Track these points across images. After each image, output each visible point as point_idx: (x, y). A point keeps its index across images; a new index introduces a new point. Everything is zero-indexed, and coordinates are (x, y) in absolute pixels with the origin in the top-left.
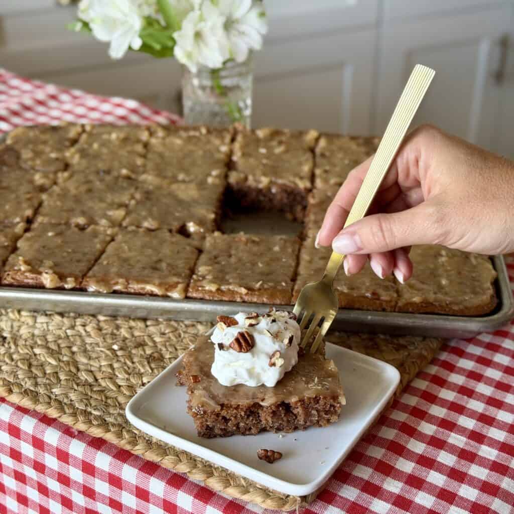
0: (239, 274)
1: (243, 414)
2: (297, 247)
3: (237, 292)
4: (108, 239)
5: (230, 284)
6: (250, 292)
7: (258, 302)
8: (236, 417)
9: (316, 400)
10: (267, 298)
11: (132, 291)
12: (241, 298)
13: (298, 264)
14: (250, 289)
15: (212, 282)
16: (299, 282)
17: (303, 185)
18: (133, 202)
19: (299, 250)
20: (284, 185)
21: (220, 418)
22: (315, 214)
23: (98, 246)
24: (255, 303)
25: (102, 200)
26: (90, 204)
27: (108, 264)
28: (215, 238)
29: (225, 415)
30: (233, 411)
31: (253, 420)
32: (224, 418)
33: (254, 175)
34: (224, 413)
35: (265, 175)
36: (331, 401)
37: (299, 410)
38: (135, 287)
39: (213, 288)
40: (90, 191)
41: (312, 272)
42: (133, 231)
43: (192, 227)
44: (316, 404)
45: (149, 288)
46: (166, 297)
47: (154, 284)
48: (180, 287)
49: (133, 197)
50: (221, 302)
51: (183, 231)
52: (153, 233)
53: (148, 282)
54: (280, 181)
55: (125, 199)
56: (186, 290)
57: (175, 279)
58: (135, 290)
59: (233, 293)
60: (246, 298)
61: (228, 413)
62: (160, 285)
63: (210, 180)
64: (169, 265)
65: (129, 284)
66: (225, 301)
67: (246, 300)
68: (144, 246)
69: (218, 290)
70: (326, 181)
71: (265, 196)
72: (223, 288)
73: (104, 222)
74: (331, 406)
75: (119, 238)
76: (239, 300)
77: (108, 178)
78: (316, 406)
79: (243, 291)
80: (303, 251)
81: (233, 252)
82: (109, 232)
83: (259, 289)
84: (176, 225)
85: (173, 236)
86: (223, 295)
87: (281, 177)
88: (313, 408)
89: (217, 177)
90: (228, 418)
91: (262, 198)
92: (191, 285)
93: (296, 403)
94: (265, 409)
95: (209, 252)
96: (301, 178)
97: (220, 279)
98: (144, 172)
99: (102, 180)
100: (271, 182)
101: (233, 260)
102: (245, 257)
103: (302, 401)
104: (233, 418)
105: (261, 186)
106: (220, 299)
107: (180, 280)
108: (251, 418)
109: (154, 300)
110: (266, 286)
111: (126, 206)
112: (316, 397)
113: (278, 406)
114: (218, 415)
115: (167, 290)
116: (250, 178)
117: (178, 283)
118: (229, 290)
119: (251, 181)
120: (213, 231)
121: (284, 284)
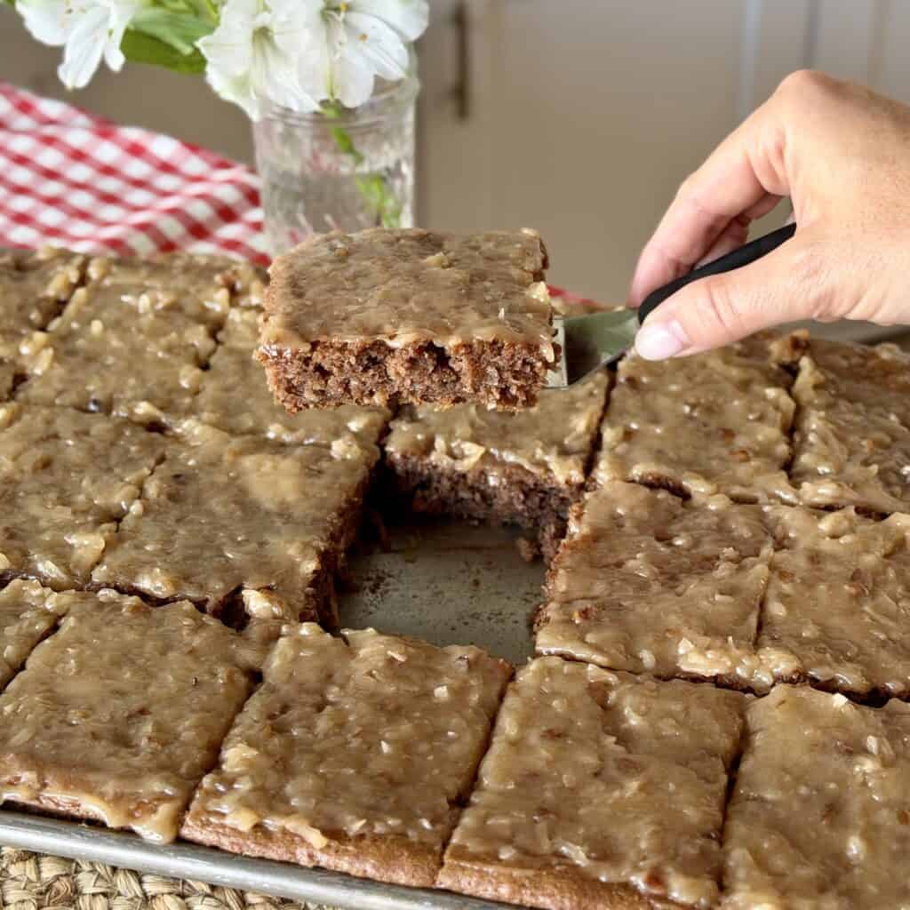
0: (323, 776)
2: (496, 688)
3: (303, 840)
4: (41, 626)
5: (290, 812)
6: (334, 844)
7: (353, 872)
10: (374, 866)
11: (52, 806)
12: (311, 856)
13: (485, 746)
14: (334, 834)
15: (245, 803)
16: (468, 820)
17: (564, 472)
18: (136, 508)
19: (501, 697)
20: (520, 467)
22: (572, 571)
23: (10, 651)
24: (347, 874)
27: (14, 712)
28: (300, 643)
33: (450, 436)
35: (476, 440)
38: (58, 797)
39: (244, 821)
41: (511, 786)
42: (112, 602)
43: (255, 603)
45: (91, 806)
46: (127, 835)
47: (102, 796)
48: (165, 810)
49: (141, 494)
50: (262, 863)
51: (232, 613)
52: (157, 612)
53: (89, 789)
54: (510, 457)
55: (119, 497)
56: (178, 821)
57: (156, 785)
58: (57, 804)
59: (290, 838)
60: (324, 860)
62: (118, 799)
63: (339, 448)
65: (44, 785)
66: (272, 860)
67: (322, 864)
68: (124, 657)
69: (258, 827)
70: (622, 463)
71: (472, 488)
72: (273, 823)
73: (48, 568)
75: (69, 623)
76: (304, 861)
77: (99, 427)
79: (316, 839)
80: (511, 701)
81: (333, 693)
82: (50, 605)
83: (361, 837)
84: (216, 590)
86: (266, 846)
87: (514, 448)
89: (357, 436)
92: (194, 806)
95: (273, 690)
96: (564, 453)
97: (269, 799)
98: (191, 411)
99: (82, 434)
100: (488, 456)
101: (323, 723)
102: (356, 712)
105: (463, 466)
106: (260, 854)
107: (169, 791)
109: (97, 841)
110: (379, 828)
111: (117, 517)
115: (131, 815)
116: (440, 443)
117: (162, 798)
118: (285, 832)
119: (438, 458)
120: (303, 618)
121: (426, 824)
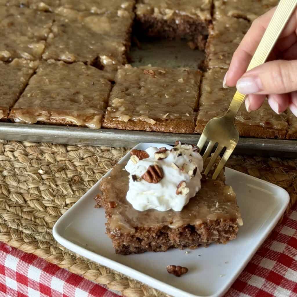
0: (148, 105)
1: (154, 235)
2: (199, 78)
3: (147, 123)
4: (31, 71)
5: (140, 115)
6: (158, 123)
7: (165, 131)
8: (148, 238)
9: (218, 222)
10: (173, 128)
11: (54, 122)
12: (150, 127)
13: (200, 95)
14: (157, 120)
15: (124, 113)
16: (201, 113)
17: (204, 16)
18: (51, 35)
19: (201, 81)
20: (187, 16)
21: (135, 239)
22: (215, 45)
23: (22, 79)
24: (163, 132)
25: (23, 34)
26: (13, 37)
27: (31, 96)
28: (125, 71)
29: (139, 236)
30: (145, 233)
31: (162, 239)
32: (138, 239)
33: (159, 8)
34: (138, 235)
35: (169, 8)
36: (230, 223)
37: (202, 231)
38: (56, 118)
39: (126, 119)
40: (12, 24)
41: (213, 103)
42: (53, 64)
43: (105, 60)
44: (217, 226)
45: (69, 119)
46: (84, 128)
47: (73, 116)
48: (97, 118)
49: (51, 31)
50: (133, 131)
51: (97, 64)
52: (71, 66)
53: (67, 114)
54: (183, 13)
55: (44, 32)
56: (101, 121)
57: (91, 111)
58: (56, 121)
59: (143, 123)
60: (155, 128)
61: (141, 234)
62: (78, 117)
63: (120, 13)
64: (85, 97)
65: (51, 115)
66: (137, 131)
67: (154, 130)
68: (63, 79)
69: (130, 120)
70: (224, 13)
71: (169, 26)
72: (135, 119)
73: (26, 55)
74: (230, 226)
75: (40, 71)
76: (148, 129)
77: (27, 11)
78: (217, 227)
79: (152, 122)
80: (204, 82)
81: (142, 84)
82: (31, 65)
83: (167, 120)
84: (90, 58)
85: (88, 69)
86: (134, 126)
87: (184, 10)
88: (214, 229)
89: (125, 9)
90: (141, 238)
91: (167, 28)
92: (106, 116)
93: (200, 225)
94: (173, 231)
95: (121, 85)
96: (202, 10)
97: (131, 111)
98: (60, 5)
99: (22, 14)
100: (175, 14)
101: (142, 91)
102: (154, 89)
103: (205, 223)
104: (145, 239)
105: (165, 18)
106: (132, 129)
107: (96, 112)
108: (161, 238)
109: (74, 130)
110: (172, 117)
111: (45, 39)
112: (217, 220)
113: (184, 228)
114: (133, 236)
115: (85, 121)
116: (156, 10)
117: (94, 115)
118: (139, 120)
119: (156, 13)
120: (124, 64)
121: (188, 115)
